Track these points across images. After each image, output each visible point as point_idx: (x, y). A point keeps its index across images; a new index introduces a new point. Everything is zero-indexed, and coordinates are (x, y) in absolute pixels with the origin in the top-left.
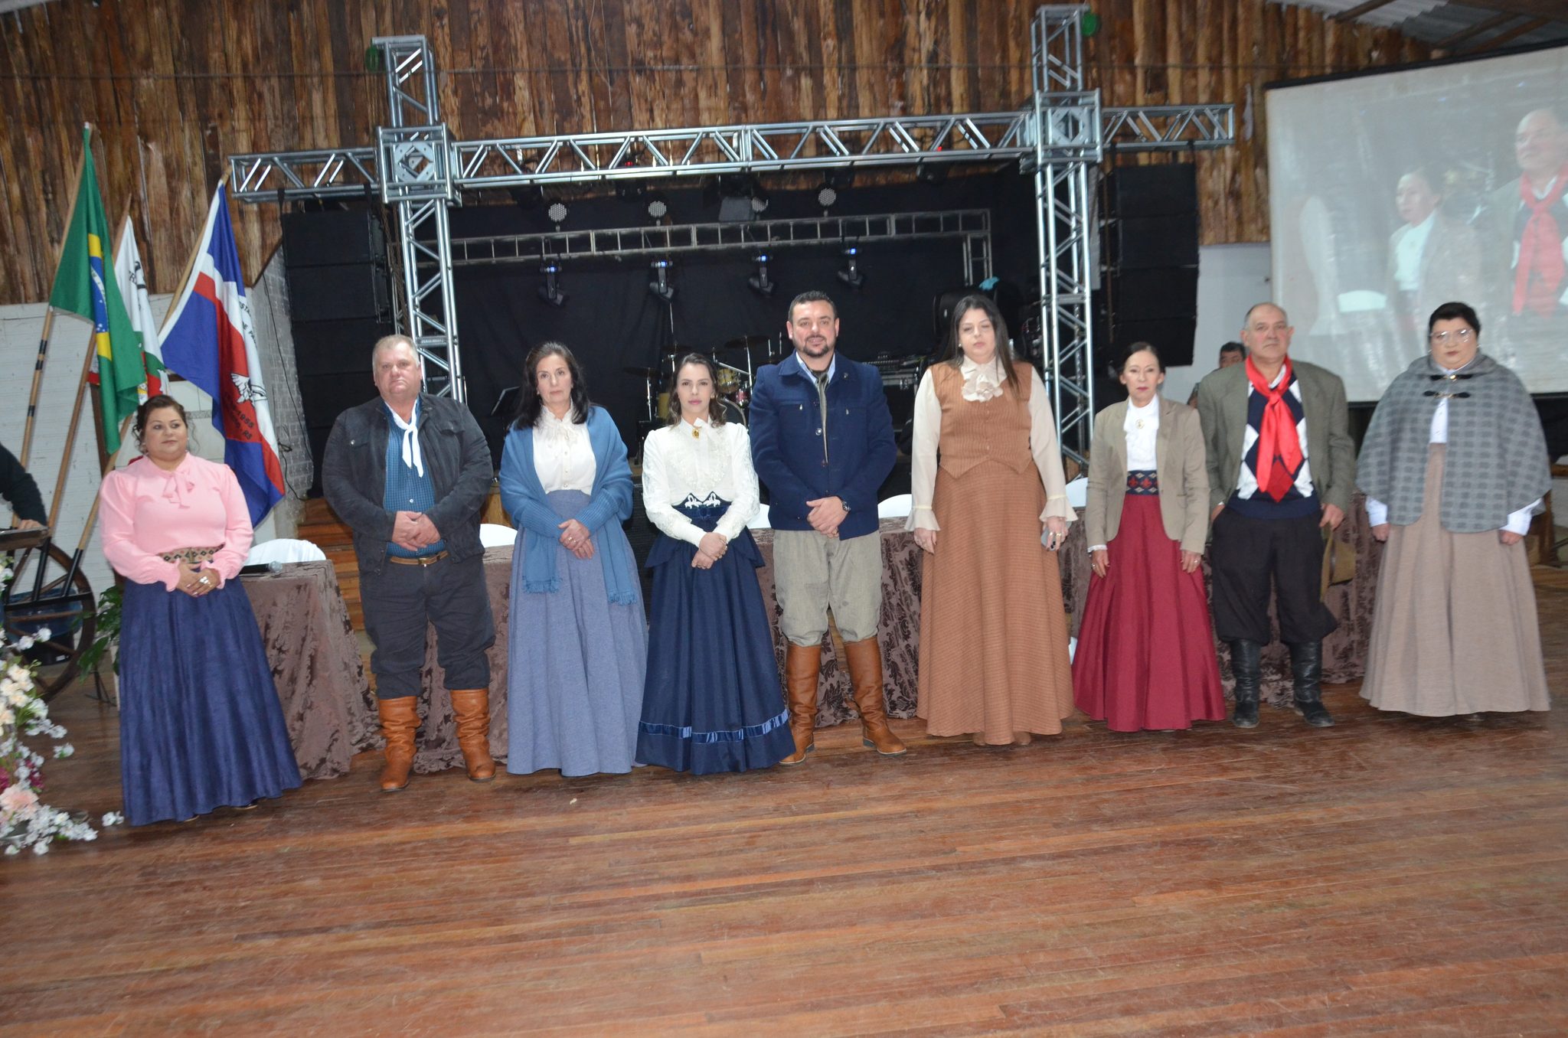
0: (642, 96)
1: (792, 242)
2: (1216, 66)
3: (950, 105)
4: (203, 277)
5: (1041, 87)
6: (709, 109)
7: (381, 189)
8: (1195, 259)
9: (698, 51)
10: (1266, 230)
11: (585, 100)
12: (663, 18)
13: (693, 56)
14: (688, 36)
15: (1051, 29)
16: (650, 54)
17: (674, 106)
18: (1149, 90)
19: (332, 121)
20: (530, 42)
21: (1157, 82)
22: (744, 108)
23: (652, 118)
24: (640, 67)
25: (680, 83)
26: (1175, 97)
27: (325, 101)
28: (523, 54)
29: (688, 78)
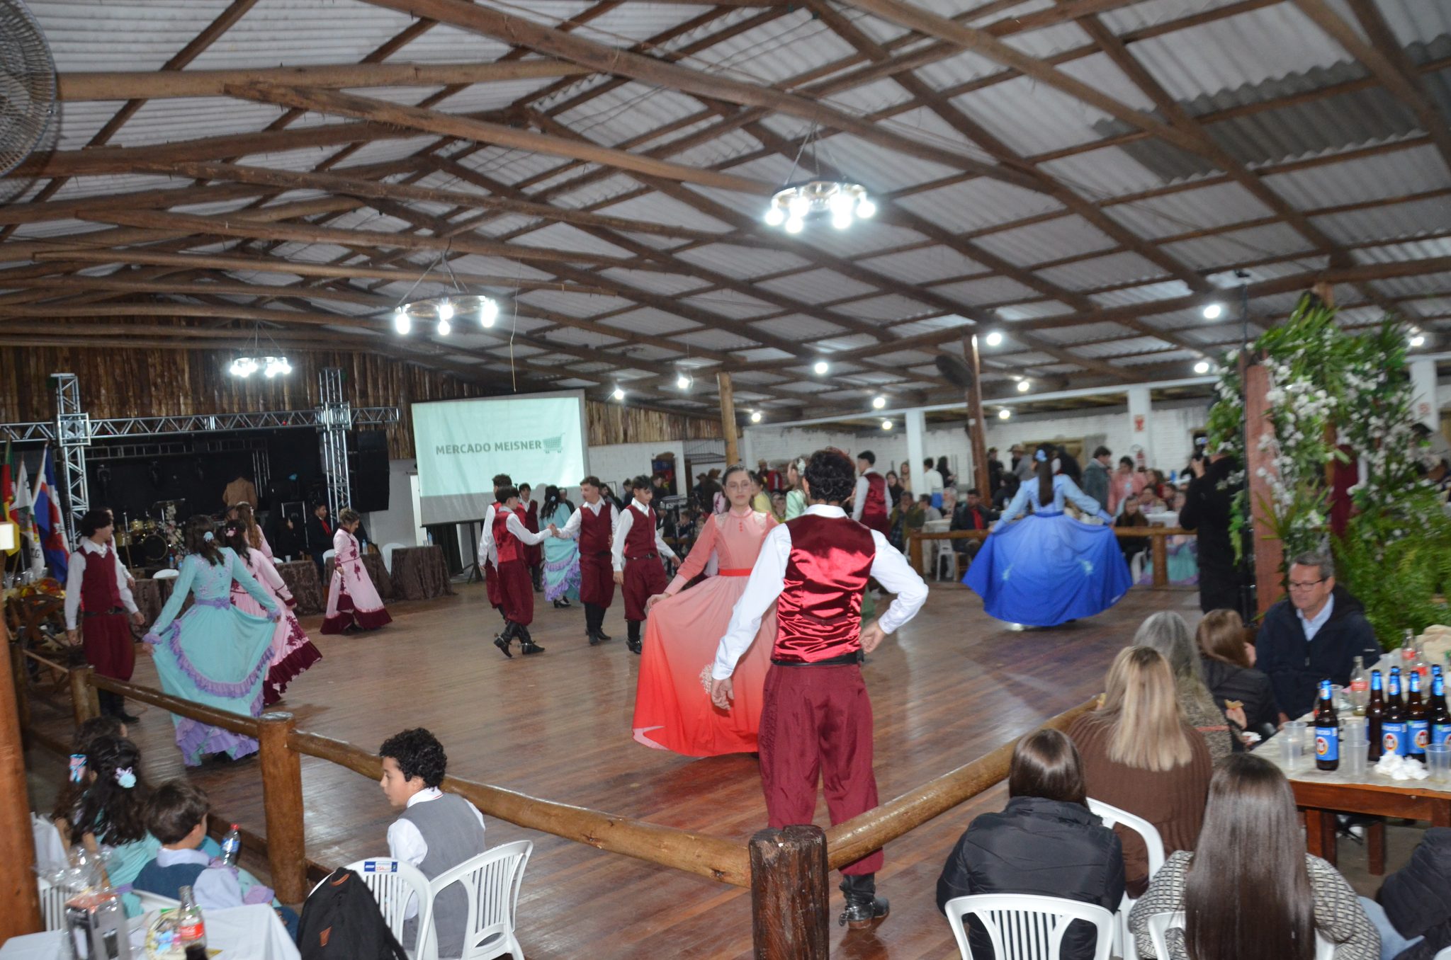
0: (157, 398)
1: (169, 453)
2: (386, 388)
3: (284, 404)
4: (43, 484)
5: (325, 399)
6: (185, 404)
7: (57, 440)
8: (388, 467)
9: (179, 378)
10: (413, 455)
11: (132, 400)
12: (165, 364)
13: (177, 381)
14: (174, 372)
15: (329, 374)
16: (159, 380)
17: (170, 403)
18: (361, 398)
19: (16, 408)
20: (106, 372)
21: (364, 394)
22: (200, 403)
23: (160, 409)
24: (156, 385)
25: (172, 393)
26: (371, 400)
27: (12, 397)
28: (104, 379)
29: (175, 390)
